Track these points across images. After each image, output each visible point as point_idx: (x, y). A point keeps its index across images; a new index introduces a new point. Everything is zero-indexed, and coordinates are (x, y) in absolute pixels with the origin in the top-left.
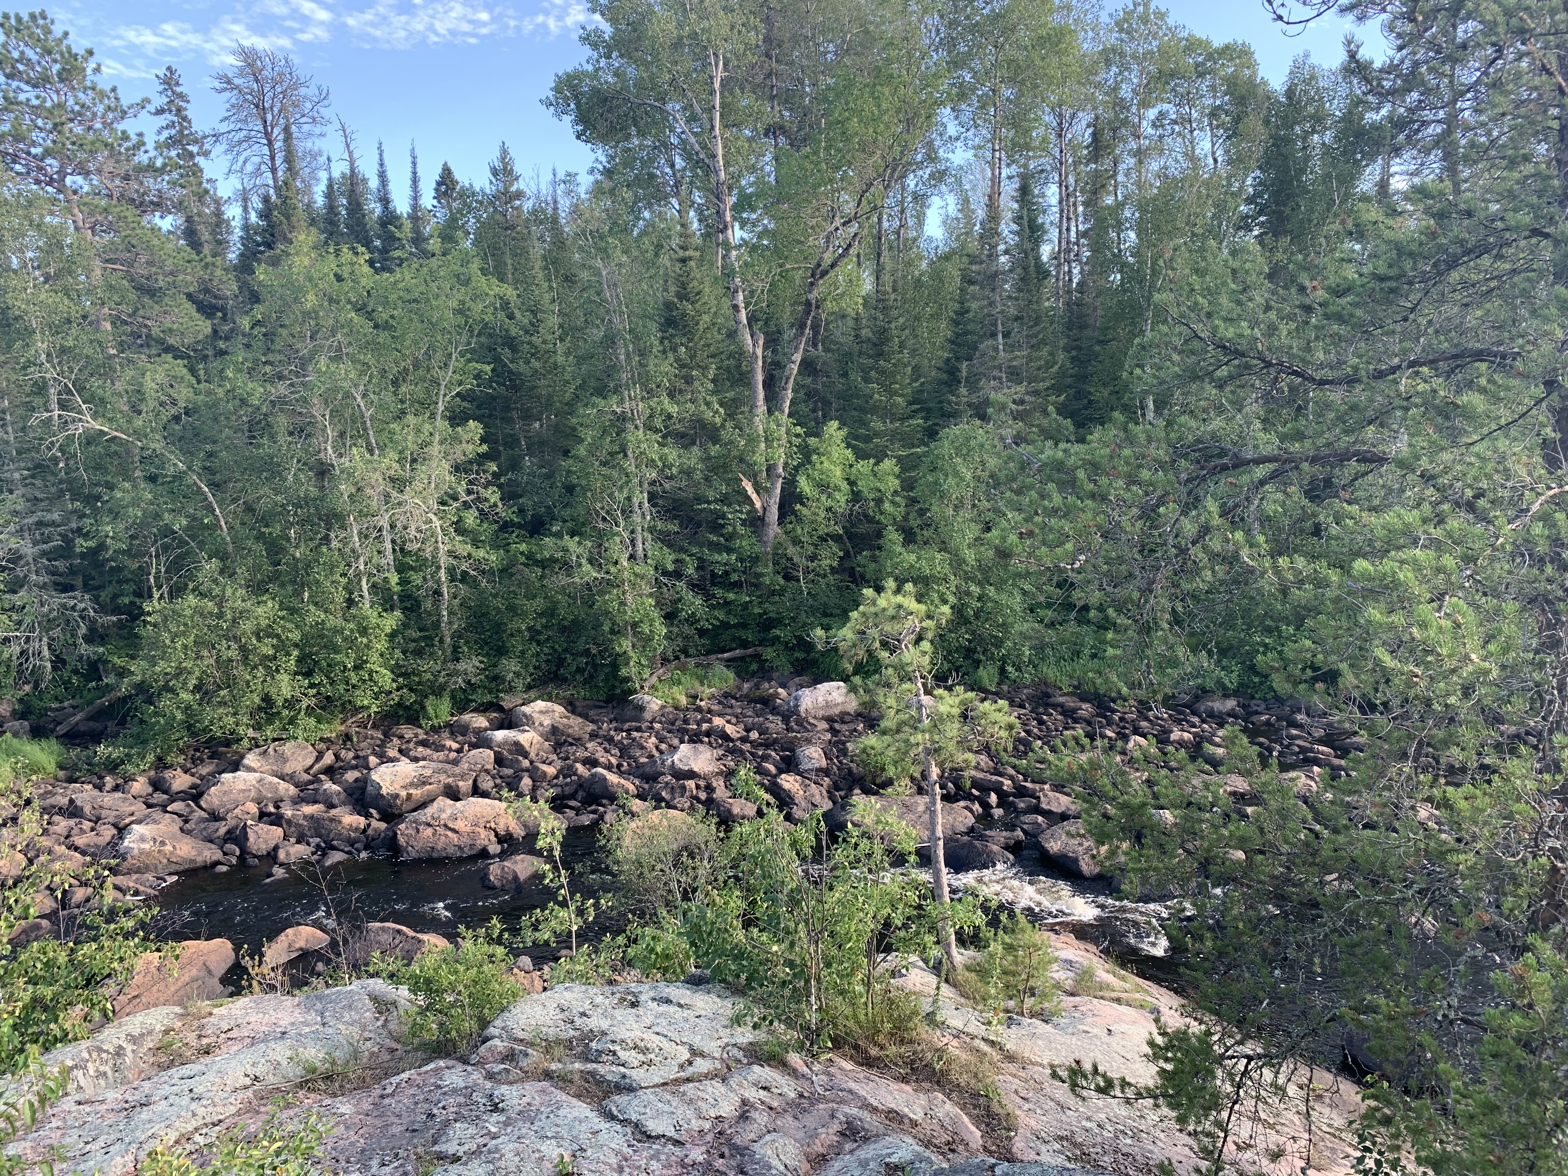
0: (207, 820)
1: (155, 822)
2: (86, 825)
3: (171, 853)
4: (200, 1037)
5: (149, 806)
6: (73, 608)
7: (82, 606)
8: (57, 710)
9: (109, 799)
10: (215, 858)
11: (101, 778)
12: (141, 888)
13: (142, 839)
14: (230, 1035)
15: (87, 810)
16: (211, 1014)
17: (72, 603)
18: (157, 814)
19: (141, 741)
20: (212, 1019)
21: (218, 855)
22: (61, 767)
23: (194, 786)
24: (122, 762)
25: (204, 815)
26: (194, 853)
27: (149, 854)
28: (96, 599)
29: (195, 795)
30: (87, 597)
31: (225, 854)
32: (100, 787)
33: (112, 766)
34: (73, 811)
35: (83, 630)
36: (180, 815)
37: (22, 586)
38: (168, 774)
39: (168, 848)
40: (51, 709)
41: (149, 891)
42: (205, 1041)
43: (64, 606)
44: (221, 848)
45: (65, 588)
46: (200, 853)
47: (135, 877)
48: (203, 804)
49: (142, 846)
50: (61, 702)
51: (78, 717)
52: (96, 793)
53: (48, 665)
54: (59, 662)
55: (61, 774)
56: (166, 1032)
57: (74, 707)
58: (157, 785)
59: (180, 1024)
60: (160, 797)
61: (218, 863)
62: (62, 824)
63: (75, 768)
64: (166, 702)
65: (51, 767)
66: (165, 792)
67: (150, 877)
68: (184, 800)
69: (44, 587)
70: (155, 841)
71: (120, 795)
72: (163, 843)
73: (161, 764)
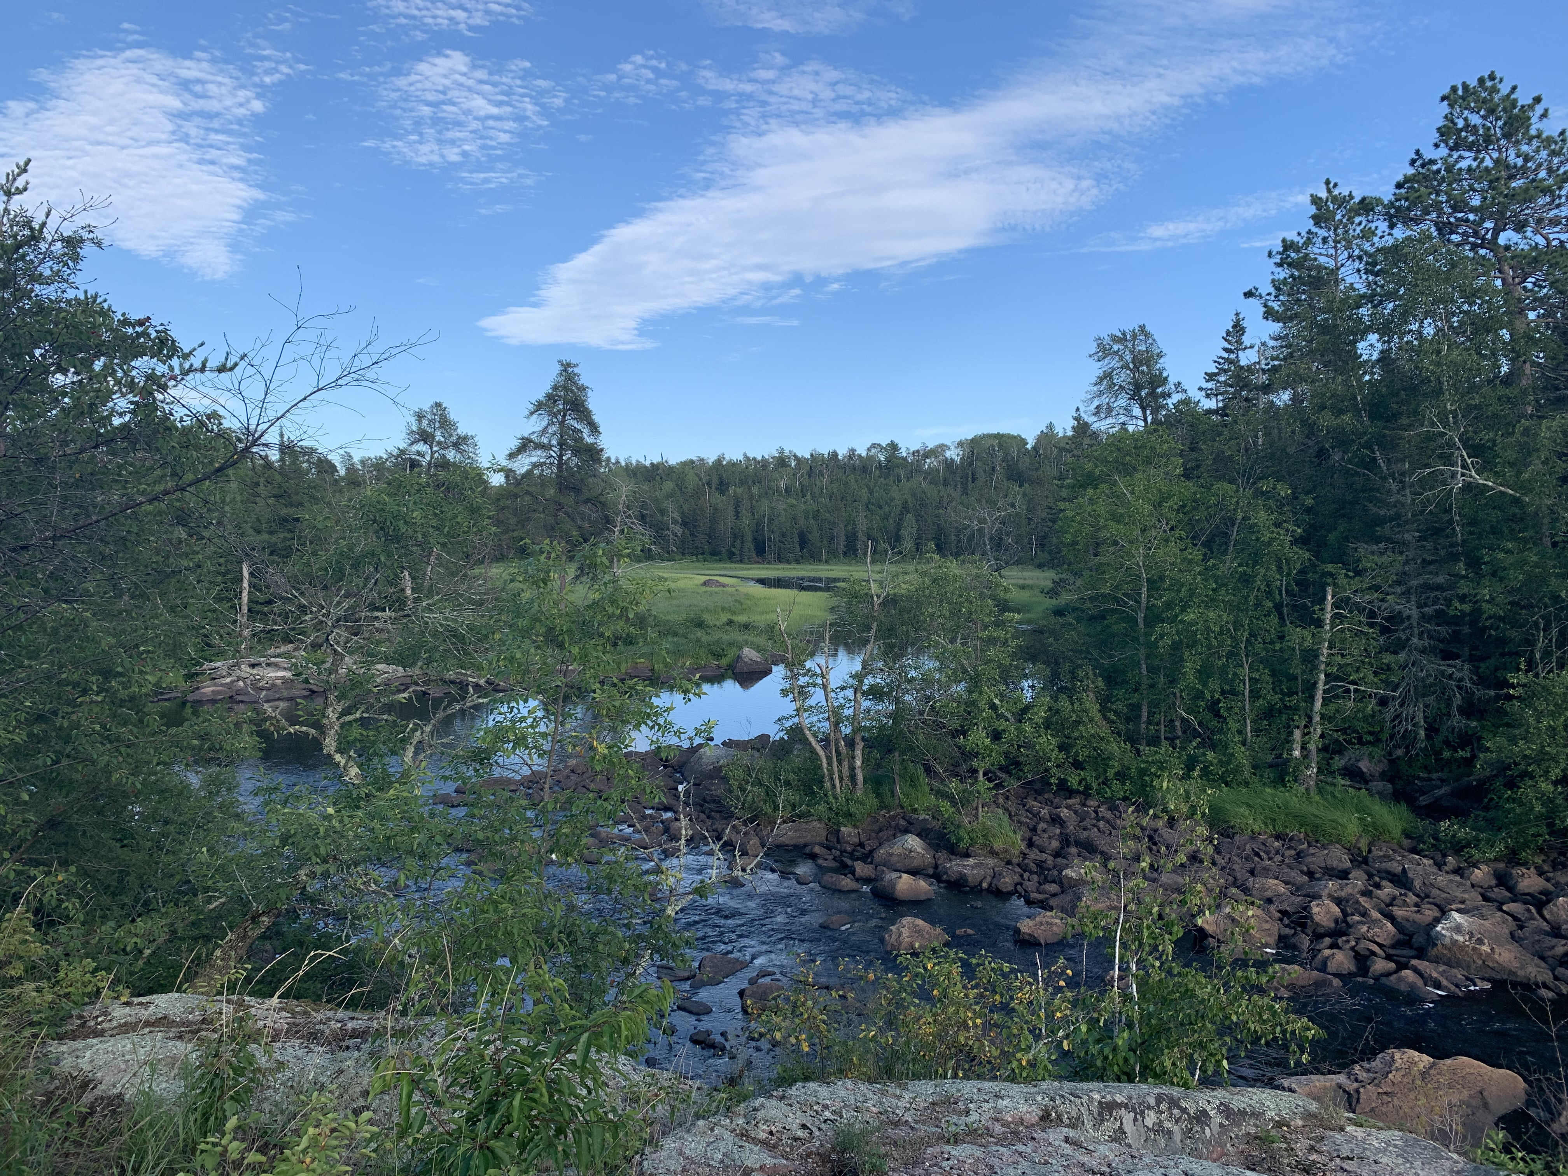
0: (1547, 934)
1: (1482, 917)
2: (1411, 898)
3: (1488, 955)
4: (1312, 1149)
5: (1486, 899)
6: (1450, 677)
7: (1458, 675)
8: (1425, 780)
9: (1442, 879)
10: (1540, 979)
11: (1445, 856)
12: (1445, 982)
13: (1458, 929)
14: (1346, 1165)
15: (1417, 883)
16: (1342, 1129)
17: (1450, 671)
18: (1487, 909)
19: (1495, 827)
20: (1339, 1137)
21: (1546, 976)
22: (1408, 836)
23: (1545, 892)
24: (1468, 845)
25: (1545, 926)
26: (1515, 964)
27: (1462, 947)
28: (1475, 671)
29: (1541, 900)
30: (1466, 666)
31: (1556, 978)
32: (1439, 865)
33: (1458, 848)
34: (1401, 880)
35: (1458, 700)
36: (1515, 918)
37: (1404, 648)
38: (1518, 871)
39: (1486, 948)
40: (1419, 778)
41: (1453, 988)
42: (1314, 1157)
43: (1443, 673)
44: (1553, 970)
45: (1447, 656)
46: (1522, 967)
47: (1442, 968)
48: (1545, 913)
49: (1455, 937)
50: (1430, 772)
51: (1442, 791)
52: (1435, 869)
53: (1422, 733)
54: (1432, 730)
55: (1406, 843)
56: (1279, 1125)
57: (1442, 781)
58: (1502, 879)
59: (1300, 1123)
60: (1501, 893)
61: (1545, 986)
62: (1388, 890)
63: (1420, 839)
64: (1526, 791)
65: (1397, 832)
66: (1510, 889)
67: (1459, 974)
68: (1525, 903)
69: (1423, 651)
70: (1471, 935)
71: (1458, 878)
72: (1480, 941)
73: (1513, 858)
